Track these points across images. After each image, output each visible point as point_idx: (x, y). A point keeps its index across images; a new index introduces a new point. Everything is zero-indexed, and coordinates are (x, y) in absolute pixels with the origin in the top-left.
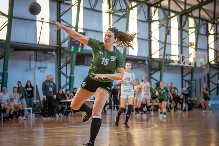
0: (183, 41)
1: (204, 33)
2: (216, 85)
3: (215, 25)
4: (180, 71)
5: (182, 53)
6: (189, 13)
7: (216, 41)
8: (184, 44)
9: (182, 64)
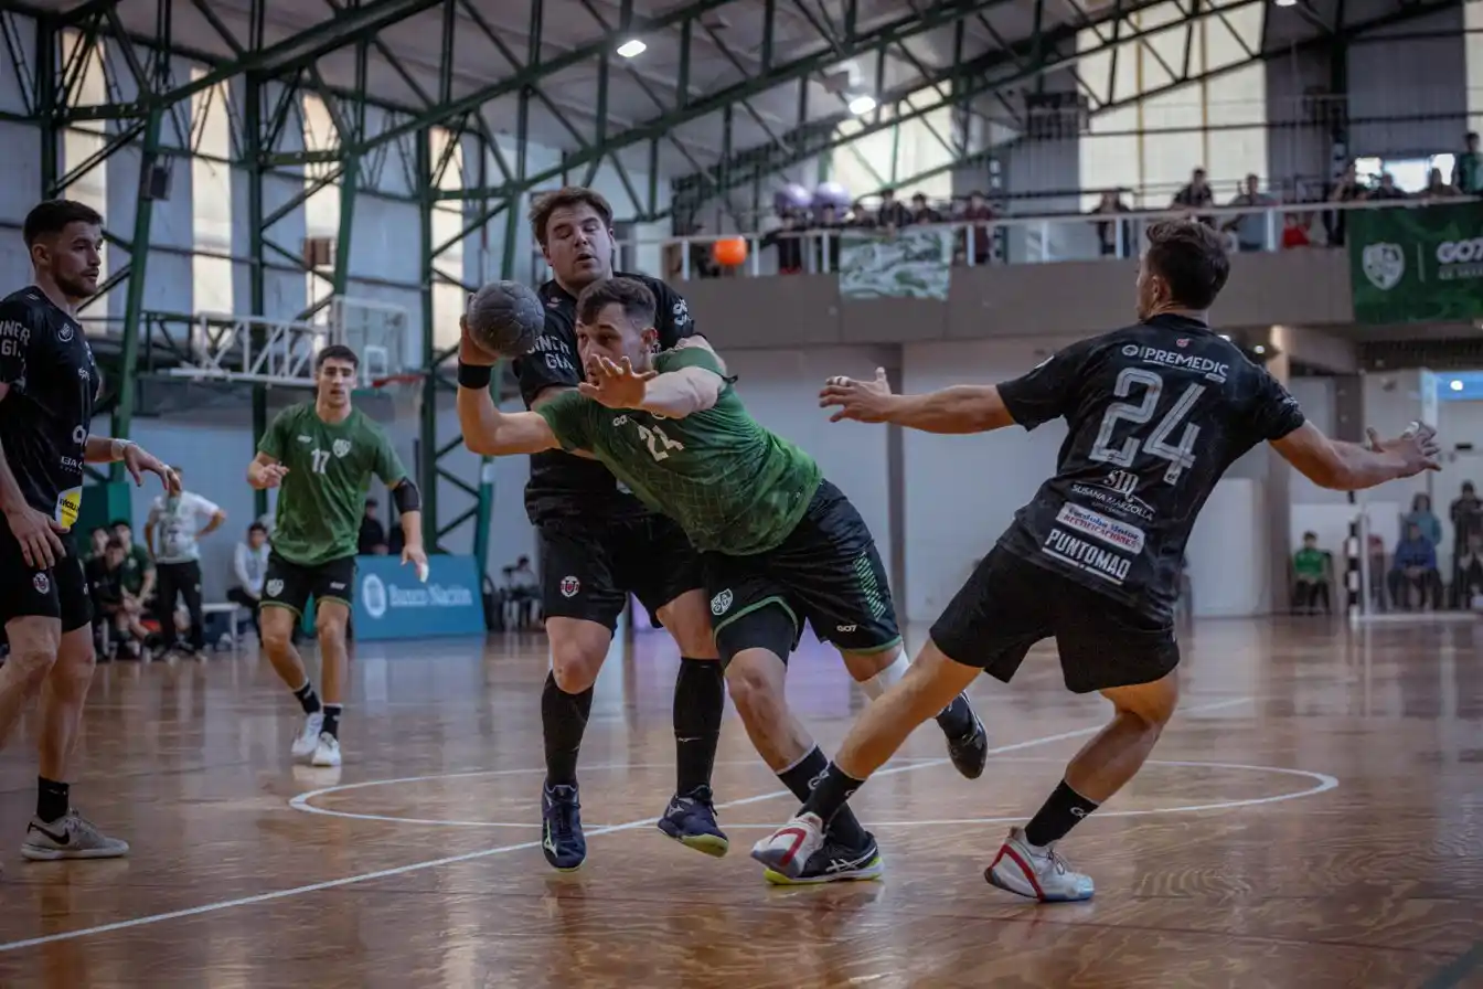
0: (268, 234)
1: (403, 190)
2: (475, 494)
3: (470, 141)
4: (248, 413)
5: (258, 308)
6: (300, 71)
7: (476, 235)
8: (270, 256)
9: (250, 375)
